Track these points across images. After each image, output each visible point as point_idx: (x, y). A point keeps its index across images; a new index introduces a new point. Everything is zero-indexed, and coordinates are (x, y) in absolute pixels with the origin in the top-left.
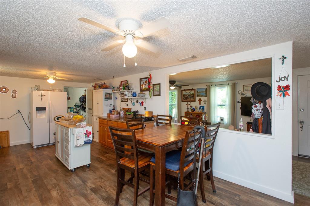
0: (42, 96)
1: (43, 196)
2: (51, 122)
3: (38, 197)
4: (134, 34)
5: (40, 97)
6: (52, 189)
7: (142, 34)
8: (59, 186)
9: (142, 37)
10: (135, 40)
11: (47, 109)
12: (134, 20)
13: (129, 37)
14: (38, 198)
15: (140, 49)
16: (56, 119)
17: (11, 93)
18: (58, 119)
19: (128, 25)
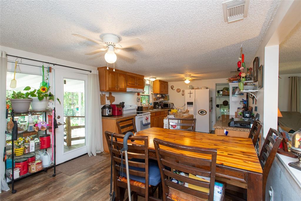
0: (190, 93)
2: (196, 115)
4: (115, 46)
5: (189, 94)
7: (121, 46)
9: (121, 48)
10: (115, 50)
11: (194, 103)
12: (115, 35)
13: (111, 47)
15: (119, 56)
16: (200, 112)
17: (181, 92)
18: (201, 112)
19: (111, 39)
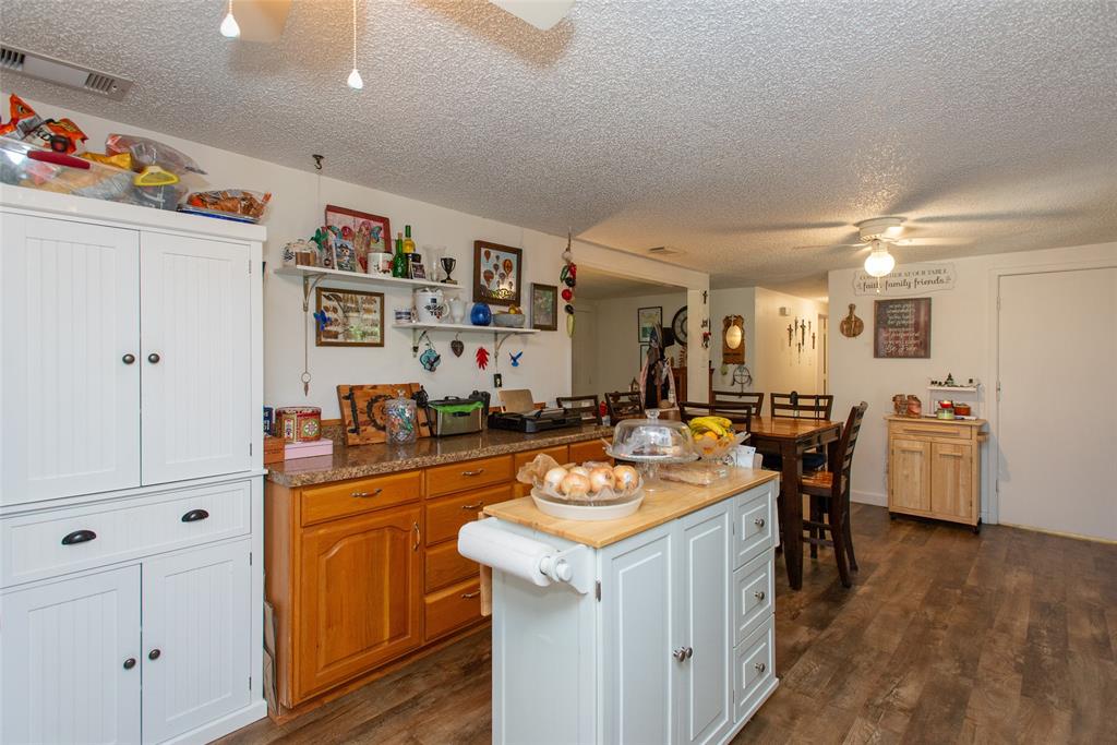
1: (947, 710)
3: (965, 721)
6: (902, 710)
8: (869, 700)
14: (966, 717)
